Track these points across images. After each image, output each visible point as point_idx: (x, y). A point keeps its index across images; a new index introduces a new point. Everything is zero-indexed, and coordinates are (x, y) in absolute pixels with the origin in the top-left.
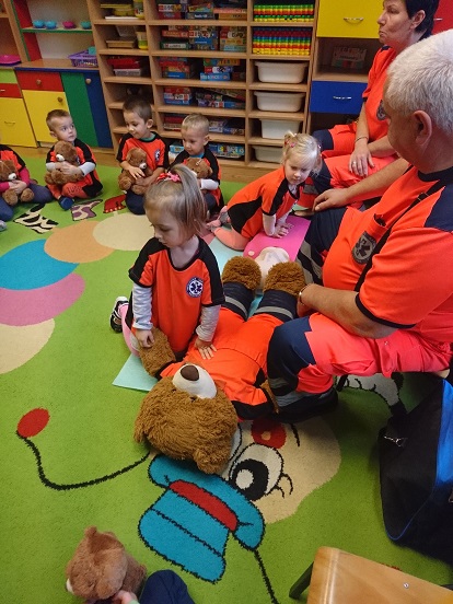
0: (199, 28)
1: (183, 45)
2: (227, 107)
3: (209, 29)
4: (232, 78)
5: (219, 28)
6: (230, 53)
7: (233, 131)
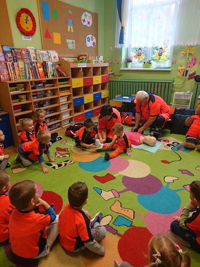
0: (40, 91)
1: (36, 97)
2: (50, 113)
3: (43, 91)
4: (50, 104)
5: (45, 90)
6: (49, 97)
7: (53, 120)
